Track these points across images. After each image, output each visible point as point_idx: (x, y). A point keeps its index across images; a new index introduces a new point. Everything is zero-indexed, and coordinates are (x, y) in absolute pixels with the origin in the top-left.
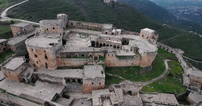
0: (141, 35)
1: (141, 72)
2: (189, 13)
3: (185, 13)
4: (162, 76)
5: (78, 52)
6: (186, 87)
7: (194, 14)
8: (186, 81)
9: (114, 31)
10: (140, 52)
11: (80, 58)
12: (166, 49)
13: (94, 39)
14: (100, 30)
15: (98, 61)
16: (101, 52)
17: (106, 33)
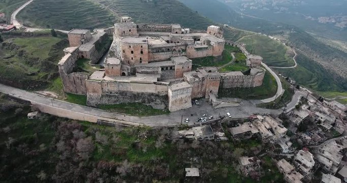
0: (208, 32)
1: (215, 60)
2: (256, 8)
3: (251, 8)
4: (230, 63)
5: (165, 47)
6: (249, 67)
7: (262, 8)
8: (248, 63)
9: (183, 30)
10: (212, 43)
11: (166, 51)
12: (231, 44)
13: (167, 38)
14: (170, 30)
15: (182, 53)
16: (183, 46)
17: (177, 33)
